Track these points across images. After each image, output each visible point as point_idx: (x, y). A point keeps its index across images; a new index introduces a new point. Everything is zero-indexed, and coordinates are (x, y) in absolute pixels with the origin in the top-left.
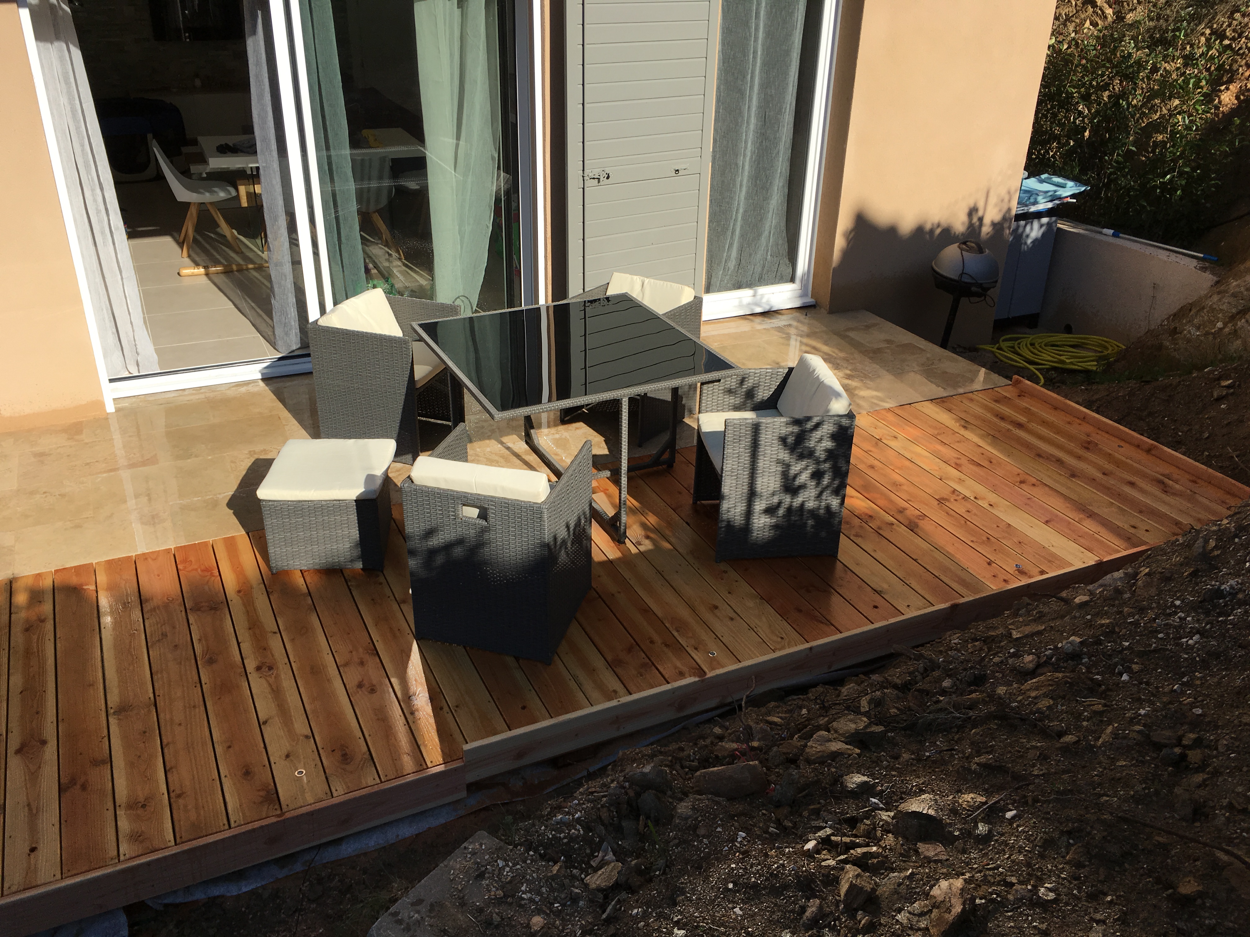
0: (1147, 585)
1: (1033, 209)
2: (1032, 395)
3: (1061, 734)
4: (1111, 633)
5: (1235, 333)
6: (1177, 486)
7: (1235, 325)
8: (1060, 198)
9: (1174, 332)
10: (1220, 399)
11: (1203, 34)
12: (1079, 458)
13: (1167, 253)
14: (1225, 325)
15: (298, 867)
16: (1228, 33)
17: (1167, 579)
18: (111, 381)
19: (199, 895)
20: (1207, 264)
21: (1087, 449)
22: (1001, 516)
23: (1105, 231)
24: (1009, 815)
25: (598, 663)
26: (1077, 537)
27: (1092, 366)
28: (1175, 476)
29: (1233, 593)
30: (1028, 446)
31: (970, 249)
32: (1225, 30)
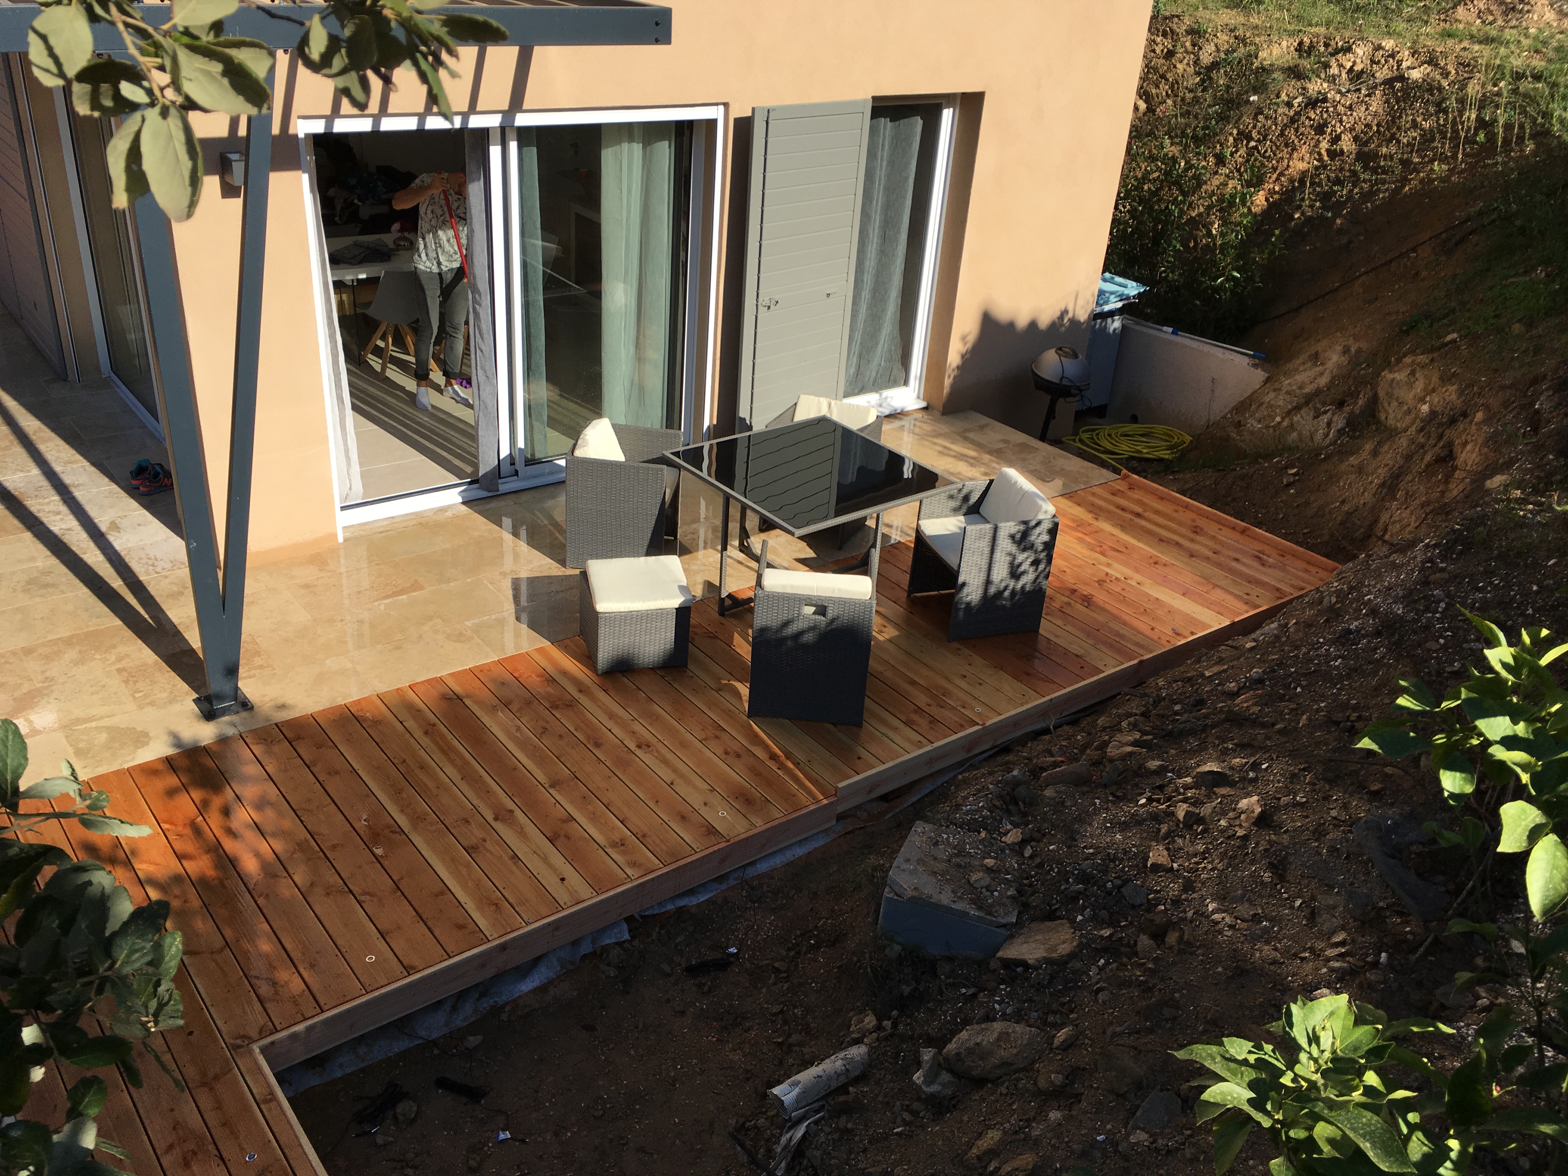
0: (1297, 631)
1: (1107, 308)
2: (1141, 488)
3: (1273, 725)
4: (1281, 664)
5: (1292, 427)
6: (1271, 560)
7: (1291, 419)
8: (1128, 298)
9: (1239, 425)
10: (1289, 485)
11: (1231, 134)
12: (1192, 540)
13: (1222, 350)
14: (1283, 419)
15: (732, 882)
16: (1254, 134)
17: (1310, 626)
18: (343, 508)
19: (670, 907)
20: (1257, 361)
21: (1196, 532)
22: (1151, 593)
23: (1165, 328)
24: (1264, 767)
25: (897, 723)
26: (1209, 605)
27: (1166, 455)
28: (1267, 552)
29: (1358, 630)
30: (1149, 532)
31: (1067, 355)
32: (1250, 132)
